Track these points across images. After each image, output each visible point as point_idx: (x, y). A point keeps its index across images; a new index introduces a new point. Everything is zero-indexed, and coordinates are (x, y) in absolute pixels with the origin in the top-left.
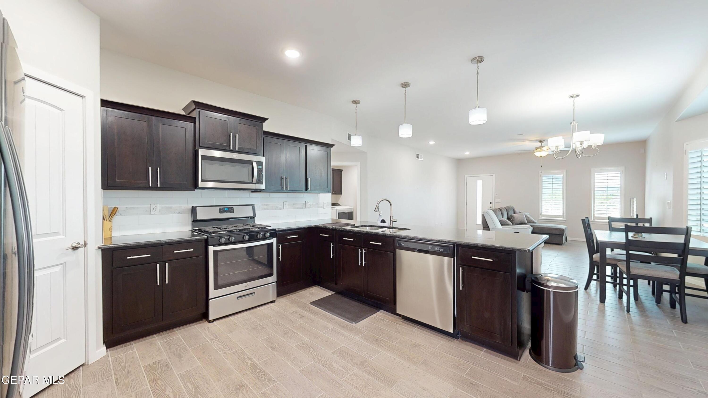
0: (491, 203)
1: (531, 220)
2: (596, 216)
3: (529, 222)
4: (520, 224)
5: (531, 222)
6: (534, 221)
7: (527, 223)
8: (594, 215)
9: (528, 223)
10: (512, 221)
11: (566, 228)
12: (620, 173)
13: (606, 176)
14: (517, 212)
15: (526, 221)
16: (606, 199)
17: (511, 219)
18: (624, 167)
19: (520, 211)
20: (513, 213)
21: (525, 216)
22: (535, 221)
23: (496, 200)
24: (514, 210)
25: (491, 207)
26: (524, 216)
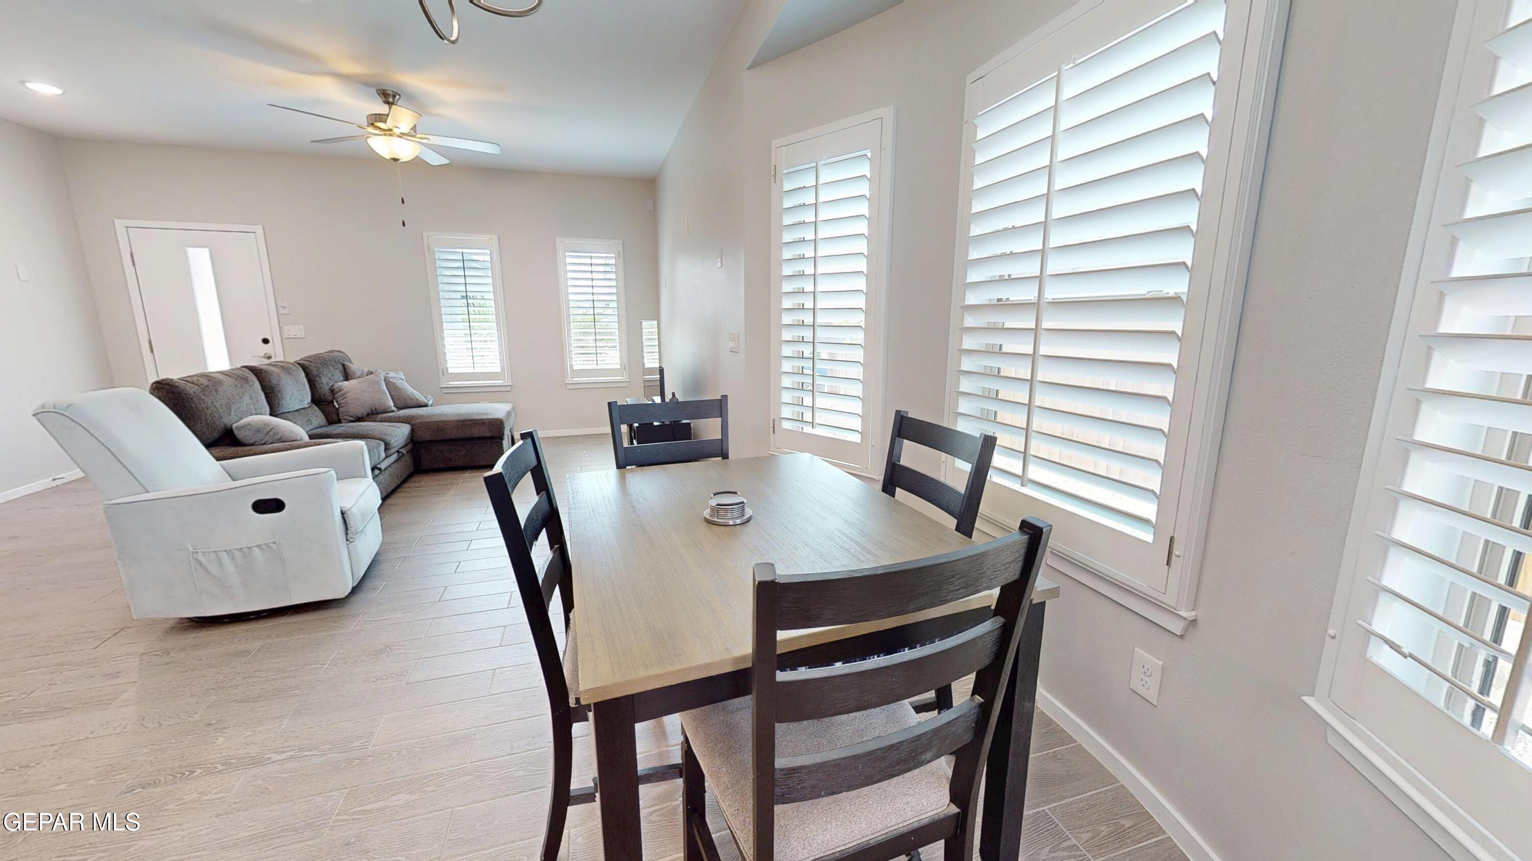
0: (266, 341)
1: (410, 397)
2: (575, 368)
3: (402, 405)
4: (368, 415)
5: (409, 403)
6: (417, 400)
7: (394, 408)
8: (572, 366)
9: (400, 408)
10: (337, 409)
11: (509, 413)
12: (614, 255)
13: (588, 261)
14: (359, 374)
15: (392, 404)
16: (593, 323)
17: (332, 402)
18: (620, 242)
19: (371, 370)
20: (339, 375)
21: (387, 382)
22: (423, 399)
23: (285, 328)
24: (343, 365)
25: (269, 358)
26: (383, 384)
